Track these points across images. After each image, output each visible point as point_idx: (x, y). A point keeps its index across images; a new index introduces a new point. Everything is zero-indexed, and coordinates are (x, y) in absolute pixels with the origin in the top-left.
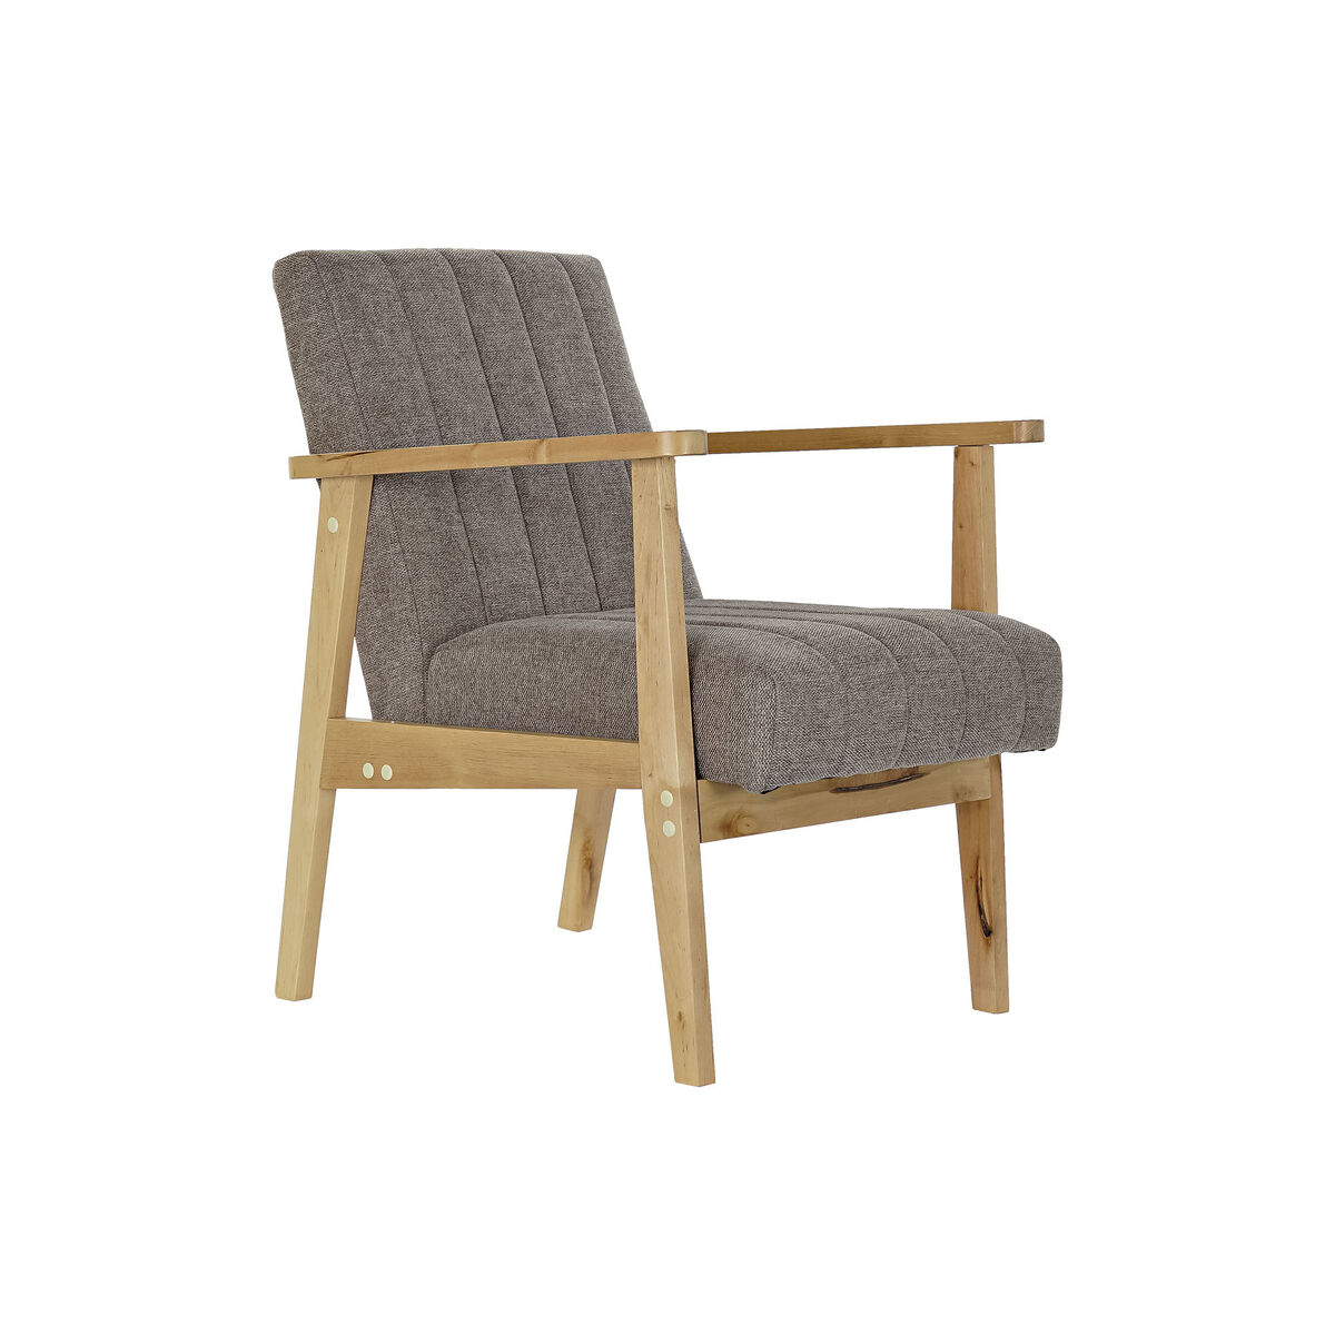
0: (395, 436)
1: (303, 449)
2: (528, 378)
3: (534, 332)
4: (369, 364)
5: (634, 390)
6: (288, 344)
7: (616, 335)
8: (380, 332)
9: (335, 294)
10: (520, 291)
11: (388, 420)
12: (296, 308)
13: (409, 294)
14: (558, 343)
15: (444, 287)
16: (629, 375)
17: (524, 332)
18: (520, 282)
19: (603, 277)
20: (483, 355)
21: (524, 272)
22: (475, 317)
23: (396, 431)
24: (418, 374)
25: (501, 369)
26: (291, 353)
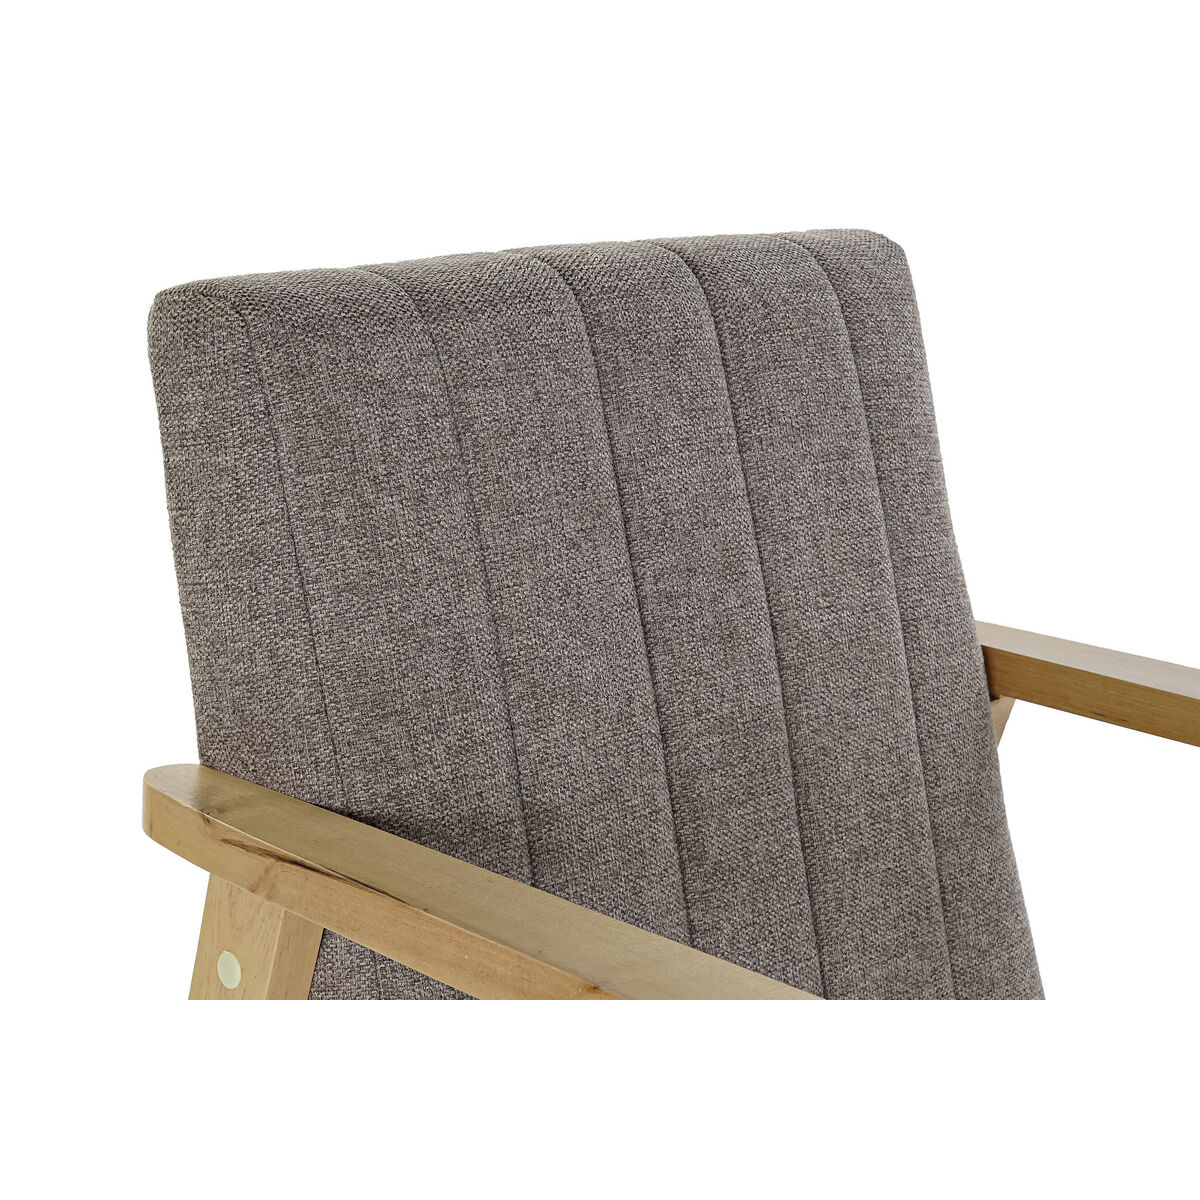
0: (399, 771)
1: (183, 748)
2: (731, 571)
3: (754, 454)
4: (351, 587)
5: (951, 558)
6: (170, 498)
7: (924, 435)
8: (388, 504)
9: (287, 408)
10: (731, 352)
11: (389, 728)
12: (193, 423)
13: (473, 396)
14: (805, 472)
15: (558, 368)
16: (944, 527)
17: (732, 459)
18: (734, 334)
19: (907, 296)
20: (634, 526)
21: (744, 308)
22: (621, 433)
23: (404, 758)
24: (474, 598)
25: (670, 558)
26: (174, 521)
